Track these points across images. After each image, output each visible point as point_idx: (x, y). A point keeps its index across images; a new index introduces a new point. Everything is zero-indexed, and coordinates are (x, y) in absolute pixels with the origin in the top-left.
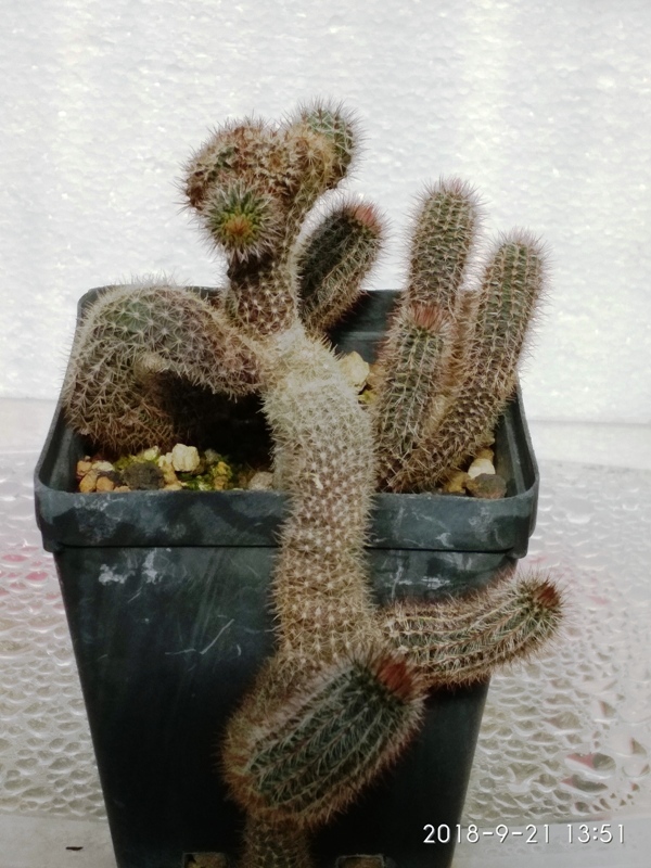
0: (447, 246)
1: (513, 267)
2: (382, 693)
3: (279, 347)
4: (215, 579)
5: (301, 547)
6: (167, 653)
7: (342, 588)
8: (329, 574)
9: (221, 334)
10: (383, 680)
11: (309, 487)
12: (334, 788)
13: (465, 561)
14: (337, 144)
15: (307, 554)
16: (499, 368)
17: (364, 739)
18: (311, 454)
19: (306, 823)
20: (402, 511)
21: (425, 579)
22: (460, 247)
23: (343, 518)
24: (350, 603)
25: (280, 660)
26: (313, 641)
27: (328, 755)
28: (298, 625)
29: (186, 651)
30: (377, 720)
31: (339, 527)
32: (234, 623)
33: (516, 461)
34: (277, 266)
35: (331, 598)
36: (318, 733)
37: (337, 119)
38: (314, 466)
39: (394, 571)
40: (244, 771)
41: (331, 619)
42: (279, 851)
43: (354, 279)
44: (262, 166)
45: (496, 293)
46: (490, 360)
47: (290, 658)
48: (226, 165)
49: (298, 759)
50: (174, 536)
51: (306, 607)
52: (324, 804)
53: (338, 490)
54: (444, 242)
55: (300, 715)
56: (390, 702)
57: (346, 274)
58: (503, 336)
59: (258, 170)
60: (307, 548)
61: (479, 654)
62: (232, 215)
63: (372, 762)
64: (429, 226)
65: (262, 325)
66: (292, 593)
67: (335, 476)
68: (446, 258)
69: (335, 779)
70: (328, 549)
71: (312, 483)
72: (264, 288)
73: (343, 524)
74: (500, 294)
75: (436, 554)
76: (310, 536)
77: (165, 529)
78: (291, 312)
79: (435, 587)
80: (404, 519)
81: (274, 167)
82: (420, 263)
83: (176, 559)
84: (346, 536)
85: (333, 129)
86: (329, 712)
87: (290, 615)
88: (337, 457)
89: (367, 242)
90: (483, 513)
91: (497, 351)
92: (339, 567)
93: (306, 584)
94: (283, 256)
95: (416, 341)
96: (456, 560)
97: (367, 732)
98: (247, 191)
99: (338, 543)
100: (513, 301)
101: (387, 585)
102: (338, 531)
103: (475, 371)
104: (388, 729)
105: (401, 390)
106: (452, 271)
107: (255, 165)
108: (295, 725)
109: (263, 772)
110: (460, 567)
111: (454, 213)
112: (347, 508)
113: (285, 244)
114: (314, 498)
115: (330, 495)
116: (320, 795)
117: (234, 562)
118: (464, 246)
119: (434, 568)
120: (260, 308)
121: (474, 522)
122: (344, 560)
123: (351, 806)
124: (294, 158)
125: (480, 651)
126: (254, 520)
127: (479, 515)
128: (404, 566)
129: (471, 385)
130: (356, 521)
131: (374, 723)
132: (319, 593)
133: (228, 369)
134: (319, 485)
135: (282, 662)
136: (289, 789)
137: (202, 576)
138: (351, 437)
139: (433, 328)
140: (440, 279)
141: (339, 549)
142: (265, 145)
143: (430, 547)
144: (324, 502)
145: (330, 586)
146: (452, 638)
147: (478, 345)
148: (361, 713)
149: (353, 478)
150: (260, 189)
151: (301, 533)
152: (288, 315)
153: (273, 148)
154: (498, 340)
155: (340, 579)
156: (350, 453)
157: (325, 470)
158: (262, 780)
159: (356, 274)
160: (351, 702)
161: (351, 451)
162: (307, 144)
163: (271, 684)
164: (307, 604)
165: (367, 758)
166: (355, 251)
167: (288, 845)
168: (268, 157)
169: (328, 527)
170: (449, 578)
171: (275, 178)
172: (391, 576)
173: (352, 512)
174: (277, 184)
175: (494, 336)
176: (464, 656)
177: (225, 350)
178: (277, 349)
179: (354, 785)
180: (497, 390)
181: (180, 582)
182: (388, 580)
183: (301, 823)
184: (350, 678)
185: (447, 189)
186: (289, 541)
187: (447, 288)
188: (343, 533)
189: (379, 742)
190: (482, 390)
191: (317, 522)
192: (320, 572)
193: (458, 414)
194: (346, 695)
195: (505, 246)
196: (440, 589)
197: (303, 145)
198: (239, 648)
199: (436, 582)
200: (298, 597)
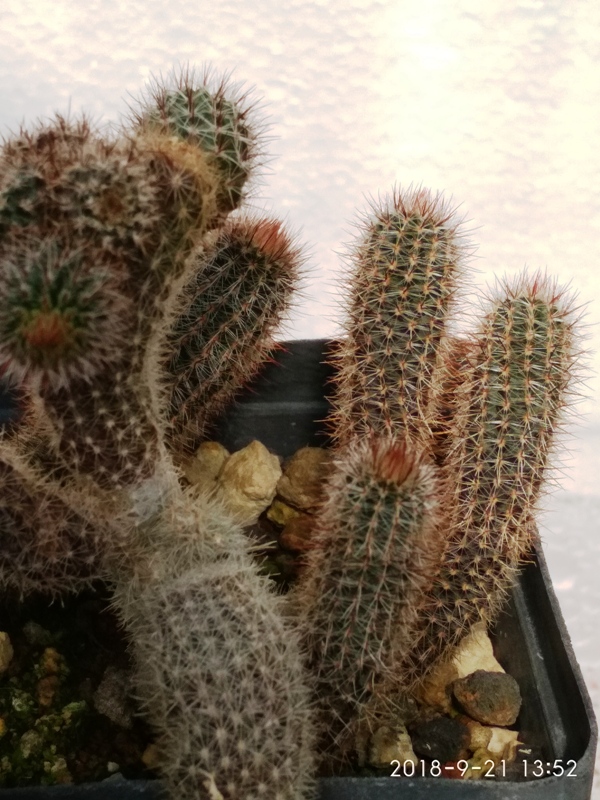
0: (414, 310)
1: (525, 342)
3: (134, 510)
9: (29, 500)
14: (223, 154)
16: (509, 515)
18: (198, 730)
22: (435, 309)
33: (537, 656)
34: (124, 378)
37: (219, 106)
38: (205, 754)
43: (253, 342)
44: (88, 212)
45: (500, 387)
46: (493, 501)
48: (21, 212)
54: (407, 303)
57: (240, 335)
58: (513, 460)
59: (80, 221)
62: (35, 312)
64: (381, 276)
65: (104, 476)
67: (245, 773)
68: (411, 329)
72: (102, 417)
74: (506, 388)
78: (154, 450)
81: (110, 215)
82: (369, 339)
85: (213, 127)
88: (245, 736)
89: (272, 285)
91: (504, 486)
94: (135, 361)
95: (379, 508)
98: (63, 263)
100: (529, 400)
103: (469, 519)
105: (354, 591)
106: (422, 350)
107: (75, 213)
111: (422, 252)
113: (137, 341)
118: (439, 307)
120: (97, 450)
124: (147, 194)
129: (463, 544)
133: (45, 559)
138: (270, 692)
139: (407, 484)
140: (404, 366)
142: (93, 172)
147: (472, 476)
149: (275, 774)
150: (85, 259)
152: (147, 456)
153: (106, 178)
154: (505, 467)
156: (269, 724)
157: (226, 762)
159: (257, 334)
161: (271, 722)
162: (170, 162)
166: (253, 299)
168: (97, 195)
171: (114, 233)
174: (117, 243)
175: (500, 462)
177: (38, 526)
178: (132, 515)
180: (506, 549)
185: (409, 209)
187: (415, 379)
190: (481, 552)
193: (443, 593)
195: (508, 304)
197: (160, 165)
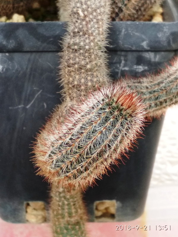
2: (120, 110)
4: (31, 69)
5: (73, 47)
6: (10, 108)
7: (95, 68)
8: (88, 60)
10: (120, 103)
11: (76, 16)
12: (94, 165)
13: (155, 57)
15: (76, 50)
17: (111, 137)
19: (79, 185)
20: (123, 30)
21: (135, 67)
23: (94, 31)
24: (99, 76)
25: (64, 106)
26: (80, 96)
27: (90, 146)
28: (73, 88)
29: (20, 106)
30: (118, 125)
31: (92, 35)
32: (42, 92)
35: (89, 73)
36: (85, 134)
38: (79, 5)
39: (120, 63)
40: (45, 158)
41: (90, 84)
42: (68, 200)
47: (69, 105)
49: (74, 150)
50: (9, 46)
51: (77, 79)
52: (89, 174)
53: (91, 16)
55: (75, 125)
56: (125, 115)
60: (76, 47)
61: (165, 100)
63: (115, 150)
66: (70, 72)
67: (90, 10)
69: (94, 160)
70: (87, 47)
71: (78, 14)
73: (94, 34)
75: (141, 53)
76: (78, 41)
77: (5, 43)
79: (140, 71)
80: (125, 35)
83: (11, 59)
84: (96, 40)
86: (91, 123)
87: (68, 83)
90: (165, 30)
92: (93, 57)
93: (76, 66)
96: (150, 56)
97: (112, 133)
99: (92, 44)
101: (117, 70)
102: (92, 38)
104: (124, 130)
108: (72, 131)
109: (55, 158)
110: (153, 60)
112: (96, 26)
114: (79, 21)
115: (87, 19)
116: (86, 169)
117: (40, 60)
119: (140, 61)
121: (160, 35)
122: (95, 53)
123: (104, 176)
125: (165, 98)
126: (49, 37)
127: (163, 31)
128: (125, 60)
130: (101, 33)
131: (116, 127)
132: (83, 71)
134: (81, 14)
135: (66, 107)
136: (69, 166)
137: (25, 67)
141: (93, 47)
143: (138, 49)
144: (84, 23)
145: (88, 66)
146: (150, 93)
148: (109, 122)
149: (98, 11)
151: (73, 40)
155: (94, 63)
157: (84, 6)
158: (54, 162)
160: (103, 116)
163: (60, 117)
164: (77, 77)
165: (113, 148)
167: (72, 197)
169: (87, 36)
170: (148, 66)
172: (118, 66)
173: (99, 28)
176: (157, 101)
179: (105, 163)
181: (14, 71)
182: (117, 68)
183: (77, 185)
184: (102, 102)
186: (67, 45)
188: (94, 39)
189: (119, 138)
191: (81, 33)
192: (83, 59)
194: (100, 112)
196: (143, 72)
198: (45, 105)
199: (141, 68)
200: (72, 74)
